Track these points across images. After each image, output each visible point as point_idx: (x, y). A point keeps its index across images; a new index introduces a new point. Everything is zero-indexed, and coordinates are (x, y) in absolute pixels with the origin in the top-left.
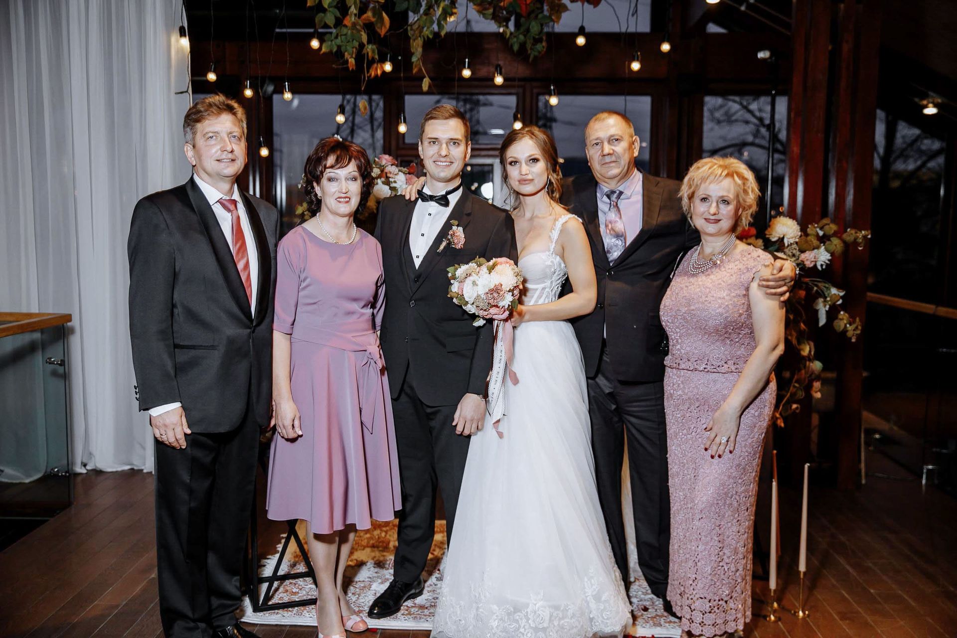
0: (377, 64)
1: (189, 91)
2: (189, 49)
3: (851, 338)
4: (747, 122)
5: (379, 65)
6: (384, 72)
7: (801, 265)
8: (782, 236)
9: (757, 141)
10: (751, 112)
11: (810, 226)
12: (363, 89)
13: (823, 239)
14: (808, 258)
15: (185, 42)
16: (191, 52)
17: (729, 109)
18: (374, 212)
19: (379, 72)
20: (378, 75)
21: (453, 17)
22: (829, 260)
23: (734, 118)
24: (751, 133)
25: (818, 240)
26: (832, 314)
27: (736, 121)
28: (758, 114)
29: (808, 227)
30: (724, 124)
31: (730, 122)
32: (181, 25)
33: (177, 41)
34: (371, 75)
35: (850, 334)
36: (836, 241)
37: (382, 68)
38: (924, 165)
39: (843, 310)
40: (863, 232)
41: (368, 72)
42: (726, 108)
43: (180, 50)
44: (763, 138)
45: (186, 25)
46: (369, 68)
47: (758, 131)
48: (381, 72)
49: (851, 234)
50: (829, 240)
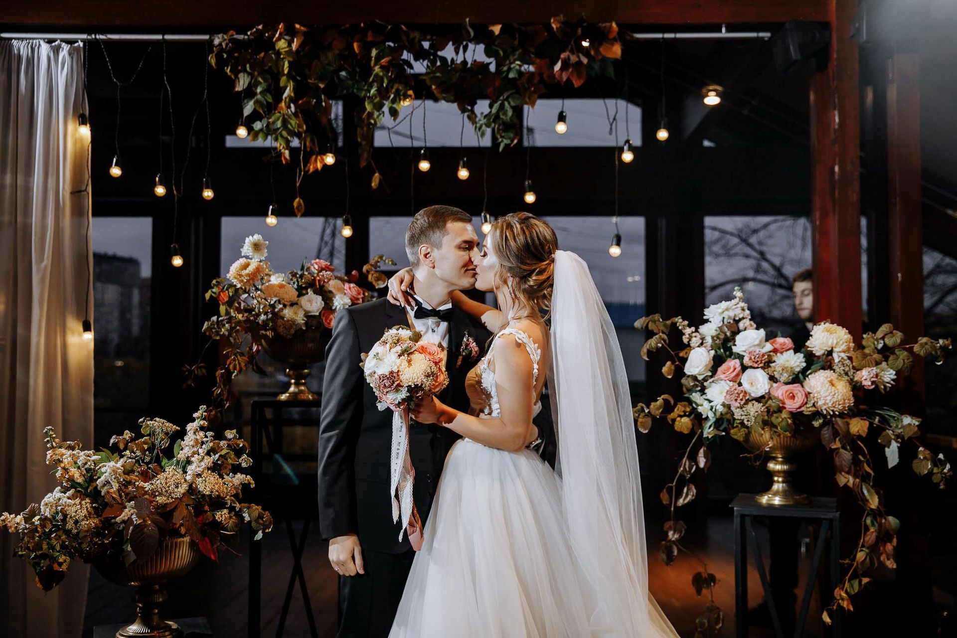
0: (317, 157)
1: (87, 190)
2: (89, 139)
3: (938, 484)
4: (747, 256)
5: (319, 157)
6: (325, 166)
7: (856, 388)
8: (830, 349)
9: (760, 276)
10: (750, 245)
11: (865, 336)
12: (298, 185)
13: (886, 353)
14: (865, 376)
15: (85, 132)
16: (93, 142)
17: (728, 241)
18: (301, 329)
19: (319, 166)
20: (317, 169)
21: (408, 100)
22: (893, 380)
23: (733, 251)
24: (751, 268)
25: (878, 353)
26: (907, 450)
27: (736, 255)
28: (757, 247)
29: (863, 338)
30: (722, 259)
31: (728, 256)
32: (81, 112)
33: (76, 130)
34: (309, 170)
35: (936, 479)
36: (903, 354)
37: (322, 160)
38: (940, 300)
39: (923, 446)
40: (941, 341)
41: (305, 166)
42: (723, 242)
43: (78, 141)
44: (765, 272)
45: (87, 113)
46: (307, 161)
47: (759, 266)
48: (322, 165)
49: (922, 345)
50: (894, 353)
